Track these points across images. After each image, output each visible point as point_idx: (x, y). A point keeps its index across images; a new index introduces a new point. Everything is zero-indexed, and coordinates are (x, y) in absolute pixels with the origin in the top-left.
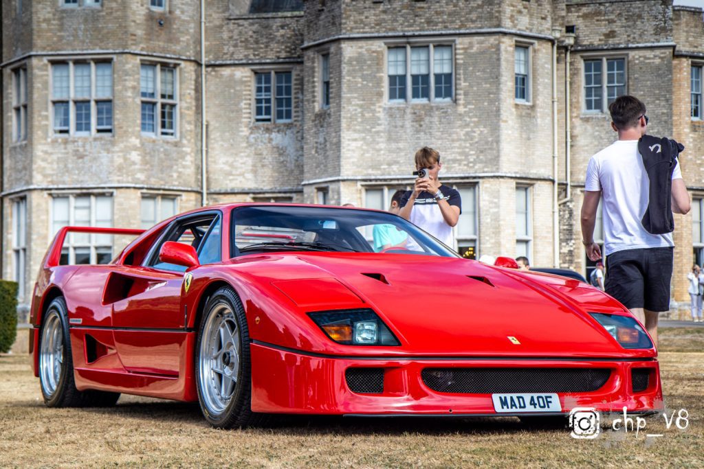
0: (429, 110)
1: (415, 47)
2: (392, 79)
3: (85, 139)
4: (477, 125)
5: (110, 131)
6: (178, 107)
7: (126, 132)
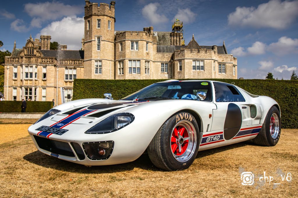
0: (200, 72)
1: (197, 61)
2: (193, 66)
3: (135, 75)
4: (208, 75)
5: (139, 73)
6: (149, 69)
7: (143, 74)
